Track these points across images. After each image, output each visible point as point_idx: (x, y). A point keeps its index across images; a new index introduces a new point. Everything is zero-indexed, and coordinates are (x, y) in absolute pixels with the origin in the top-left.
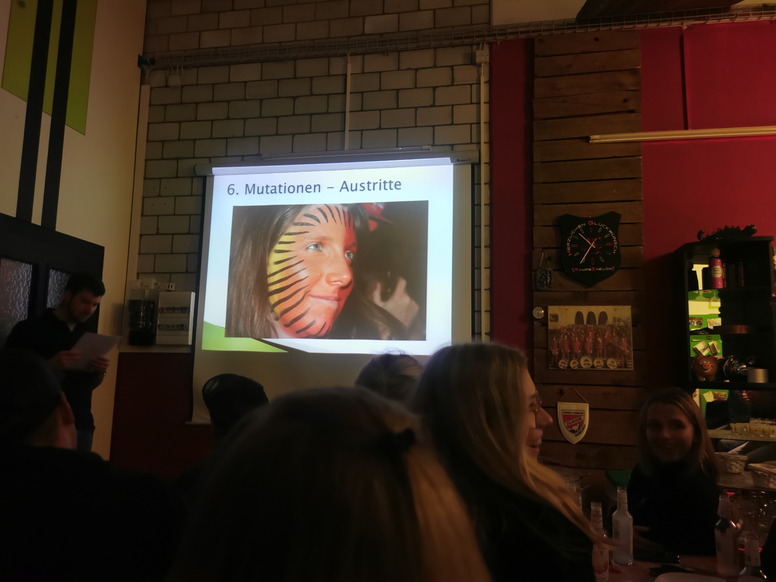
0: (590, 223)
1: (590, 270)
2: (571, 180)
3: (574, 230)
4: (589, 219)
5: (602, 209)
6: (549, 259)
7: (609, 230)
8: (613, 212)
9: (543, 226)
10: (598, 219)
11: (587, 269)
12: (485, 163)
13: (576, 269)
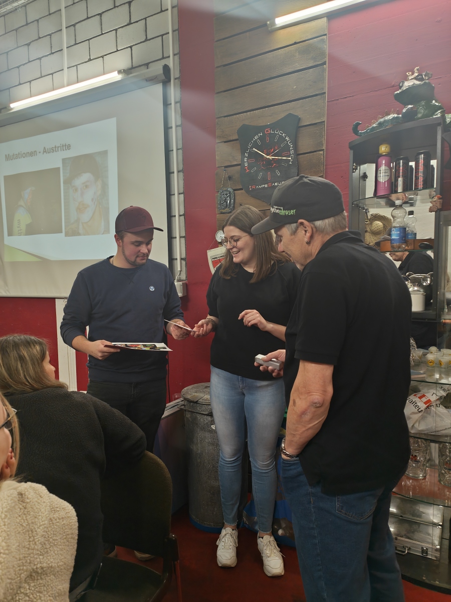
0: (267, 131)
1: (266, 186)
2: (250, 82)
3: (252, 143)
4: (267, 126)
5: (280, 113)
6: (230, 178)
7: (286, 137)
8: (290, 115)
9: (225, 142)
10: (274, 126)
11: (263, 186)
12: (175, 79)
13: (254, 187)
